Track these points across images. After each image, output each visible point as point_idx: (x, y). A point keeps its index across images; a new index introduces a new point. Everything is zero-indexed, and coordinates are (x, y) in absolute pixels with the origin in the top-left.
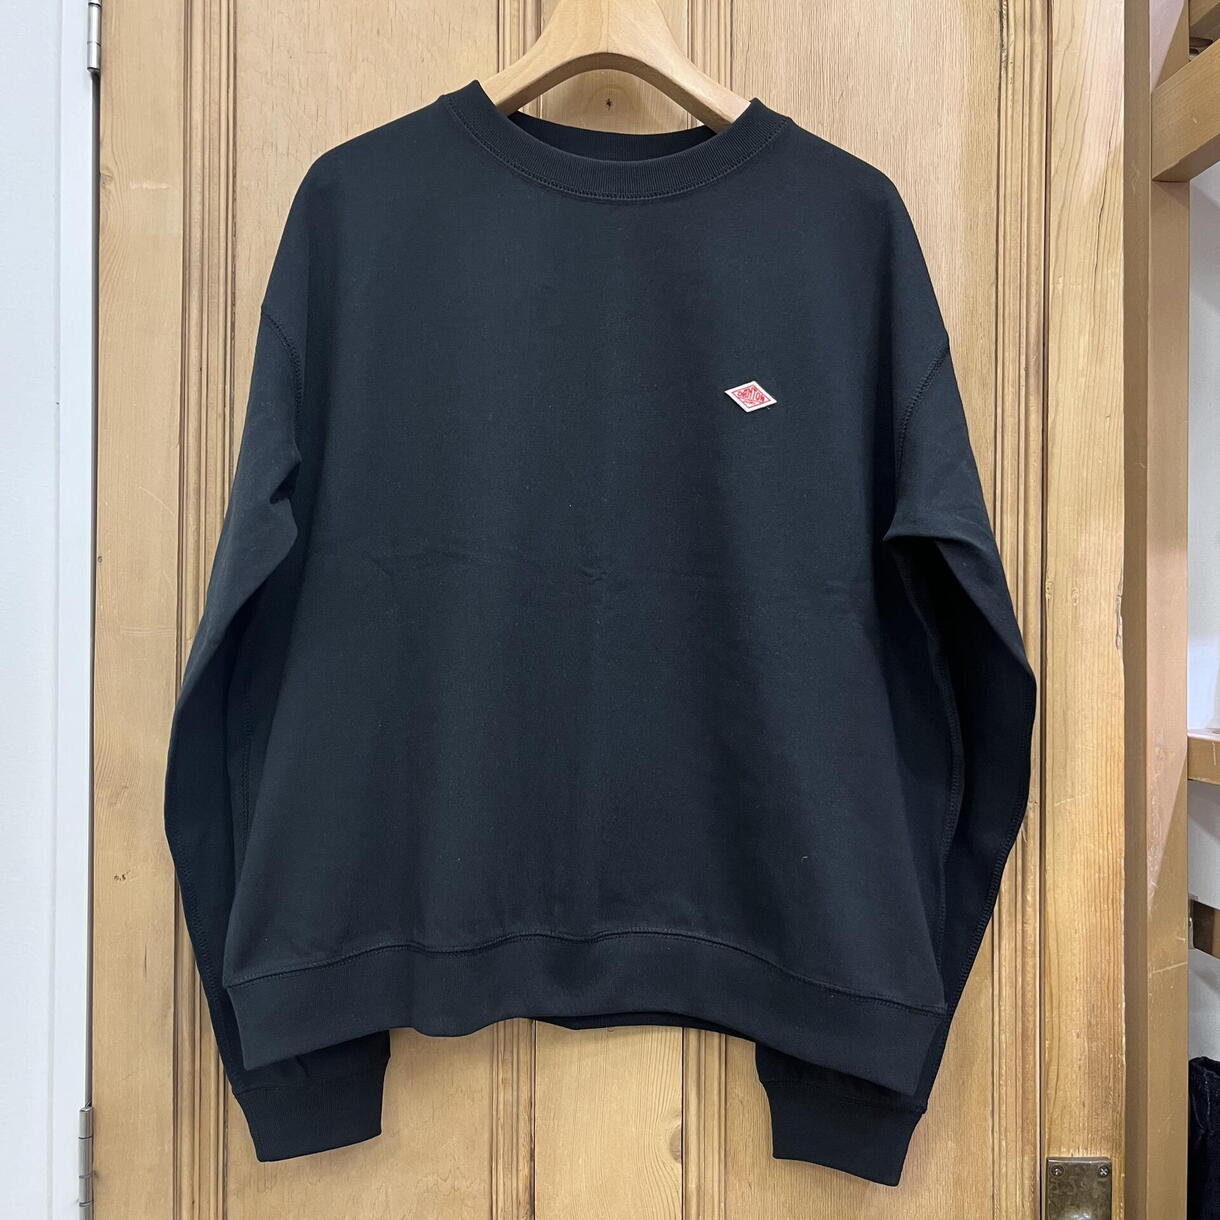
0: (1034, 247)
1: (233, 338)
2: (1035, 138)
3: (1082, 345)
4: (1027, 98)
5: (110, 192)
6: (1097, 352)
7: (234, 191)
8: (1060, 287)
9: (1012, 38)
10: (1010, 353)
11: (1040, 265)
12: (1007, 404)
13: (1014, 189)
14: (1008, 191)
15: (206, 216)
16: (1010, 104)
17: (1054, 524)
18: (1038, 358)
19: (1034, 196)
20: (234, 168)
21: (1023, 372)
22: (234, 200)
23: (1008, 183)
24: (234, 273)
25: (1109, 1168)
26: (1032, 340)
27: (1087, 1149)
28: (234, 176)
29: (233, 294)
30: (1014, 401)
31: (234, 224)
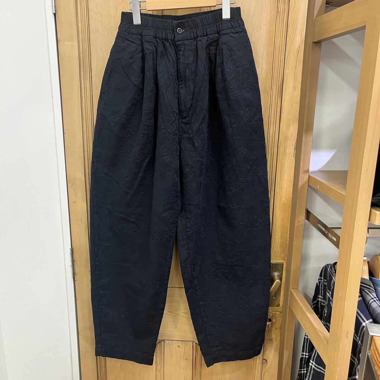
0: (281, 61)
1: (92, 81)
2: (284, 33)
3: (291, 86)
4: (282, 22)
5: (60, 44)
6: (295, 88)
7: (90, 44)
8: (287, 72)
9: (280, 6)
10: (275, 87)
11: (283, 65)
12: (273, 99)
13: (278, 46)
14: (277, 46)
15: (84, 50)
16: (278, 23)
17: (281, 129)
18: (281, 89)
19: (283, 48)
20: (89, 37)
21: (277, 92)
22: (90, 46)
23: (277, 44)
24: (91, 64)
25: (283, 264)
26: (280, 84)
27: (278, 260)
28: (90, 40)
29: (91, 69)
30: (274, 99)
31: (90, 52)
